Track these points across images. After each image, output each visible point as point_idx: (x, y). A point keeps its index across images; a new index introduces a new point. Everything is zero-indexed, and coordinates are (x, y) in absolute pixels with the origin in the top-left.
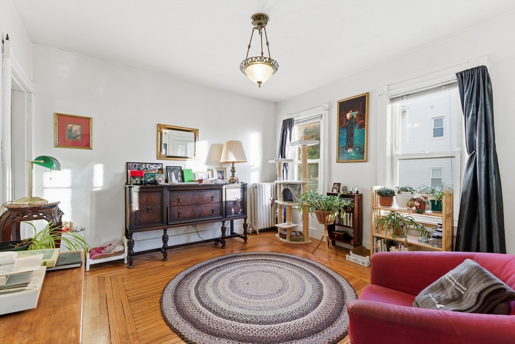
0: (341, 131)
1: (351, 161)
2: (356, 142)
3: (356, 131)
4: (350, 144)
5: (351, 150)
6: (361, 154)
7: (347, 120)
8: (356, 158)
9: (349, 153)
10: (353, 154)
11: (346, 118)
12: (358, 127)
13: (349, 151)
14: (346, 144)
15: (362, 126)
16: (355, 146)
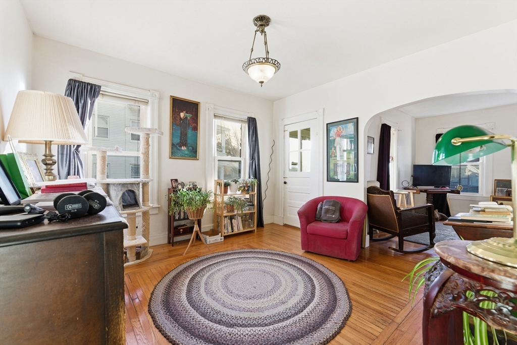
0: (174, 127)
1: (184, 158)
2: (189, 141)
3: (190, 132)
4: (183, 143)
5: (185, 148)
6: (193, 154)
7: (181, 119)
8: (190, 156)
9: (183, 150)
10: (187, 152)
11: (180, 116)
12: (191, 129)
13: (183, 148)
14: (180, 142)
15: (196, 129)
16: (189, 145)
